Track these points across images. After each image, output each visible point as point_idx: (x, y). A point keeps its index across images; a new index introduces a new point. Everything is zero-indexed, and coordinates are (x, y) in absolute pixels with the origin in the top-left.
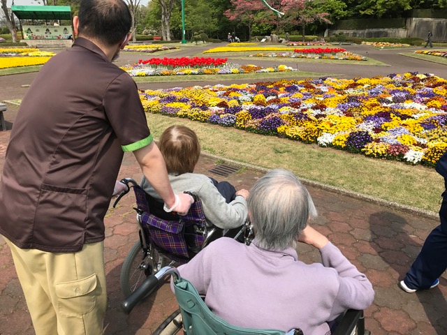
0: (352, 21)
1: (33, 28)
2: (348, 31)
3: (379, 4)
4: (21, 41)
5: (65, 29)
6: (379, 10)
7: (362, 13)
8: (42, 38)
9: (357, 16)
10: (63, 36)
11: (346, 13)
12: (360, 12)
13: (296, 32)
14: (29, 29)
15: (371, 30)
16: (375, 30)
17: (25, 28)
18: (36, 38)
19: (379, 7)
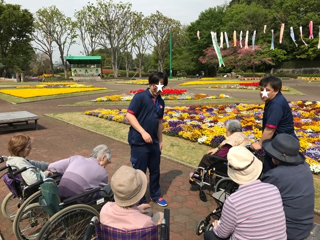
0: (291, 62)
1: (78, 70)
2: (288, 70)
3: (311, 51)
4: (70, 77)
5: (97, 70)
6: (311, 55)
7: (298, 57)
8: (82, 76)
9: (294, 59)
10: (96, 74)
11: (286, 57)
12: (297, 56)
13: (250, 70)
14: (75, 70)
15: (306, 69)
16: (309, 69)
17: (73, 69)
18: (79, 76)
19: (311, 53)
